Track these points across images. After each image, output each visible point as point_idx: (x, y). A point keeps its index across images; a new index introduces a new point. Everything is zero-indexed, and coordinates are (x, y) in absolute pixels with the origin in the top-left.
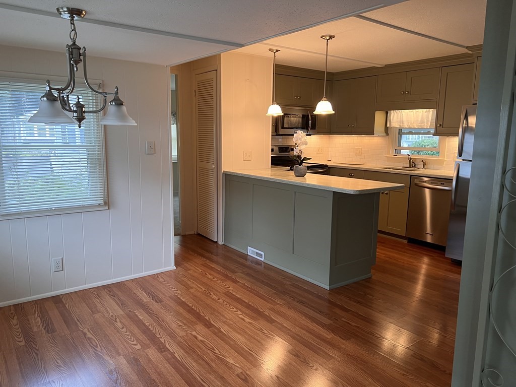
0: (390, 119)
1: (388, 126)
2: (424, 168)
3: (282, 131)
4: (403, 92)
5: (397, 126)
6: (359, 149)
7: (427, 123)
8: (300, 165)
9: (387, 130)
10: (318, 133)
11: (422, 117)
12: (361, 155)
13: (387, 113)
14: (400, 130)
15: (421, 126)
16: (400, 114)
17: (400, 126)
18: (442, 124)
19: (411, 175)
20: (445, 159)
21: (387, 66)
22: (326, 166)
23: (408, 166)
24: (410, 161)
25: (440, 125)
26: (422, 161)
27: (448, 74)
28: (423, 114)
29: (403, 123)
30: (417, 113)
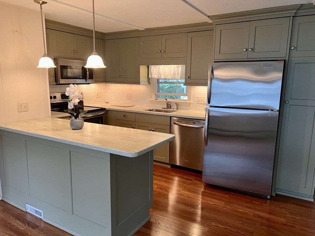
0: (151, 72)
1: (150, 77)
2: (177, 109)
3: (62, 81)
4: (160, 51)
5: (156, 77)
6: (129, 94)
7: (178, 75)
8: (76, 118)
9: (149, 80)
10: (96, 82)
11: (174, 71)
12: (131, 99)
13: (148, 67)
14: (158, 80)
15: (173, 77)
16: (157, 68)
17: (158, 77)
18: (190, 76)
19: (171, 117)
20: (192, 102)
21: (147, 30)
22: (104, 109)
23: (166, 107)
24: (167, 104)
25: (189, 77)
26: (176, 104)
27: (192, 38)
28: (174, 69)
29: (160, 75)
30: (171, 67)
